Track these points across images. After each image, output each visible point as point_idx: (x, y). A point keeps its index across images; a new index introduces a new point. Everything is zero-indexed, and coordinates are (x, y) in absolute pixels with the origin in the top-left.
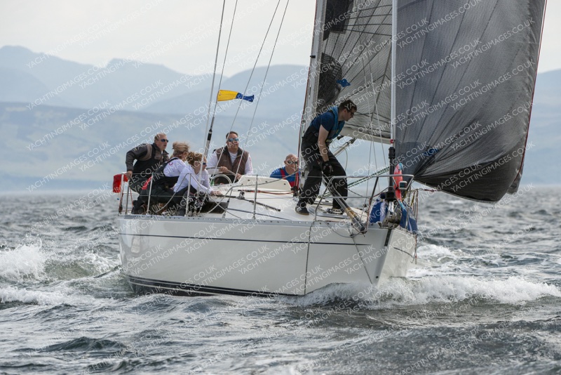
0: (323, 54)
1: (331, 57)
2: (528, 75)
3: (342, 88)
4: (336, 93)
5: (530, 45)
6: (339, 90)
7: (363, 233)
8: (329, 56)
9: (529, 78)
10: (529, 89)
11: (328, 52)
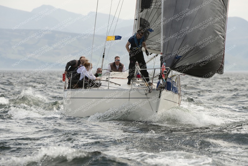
0: (141, 19)
1: (144, 20)
2: (223, 23)
3: (150, 33)
4: (147, 35)
5: (223, 10)
6: (149, 33)
7: (150, 93)
8: (144, 19)
9: (223, 24)
10: (223, 29)
11: (143, 17)
